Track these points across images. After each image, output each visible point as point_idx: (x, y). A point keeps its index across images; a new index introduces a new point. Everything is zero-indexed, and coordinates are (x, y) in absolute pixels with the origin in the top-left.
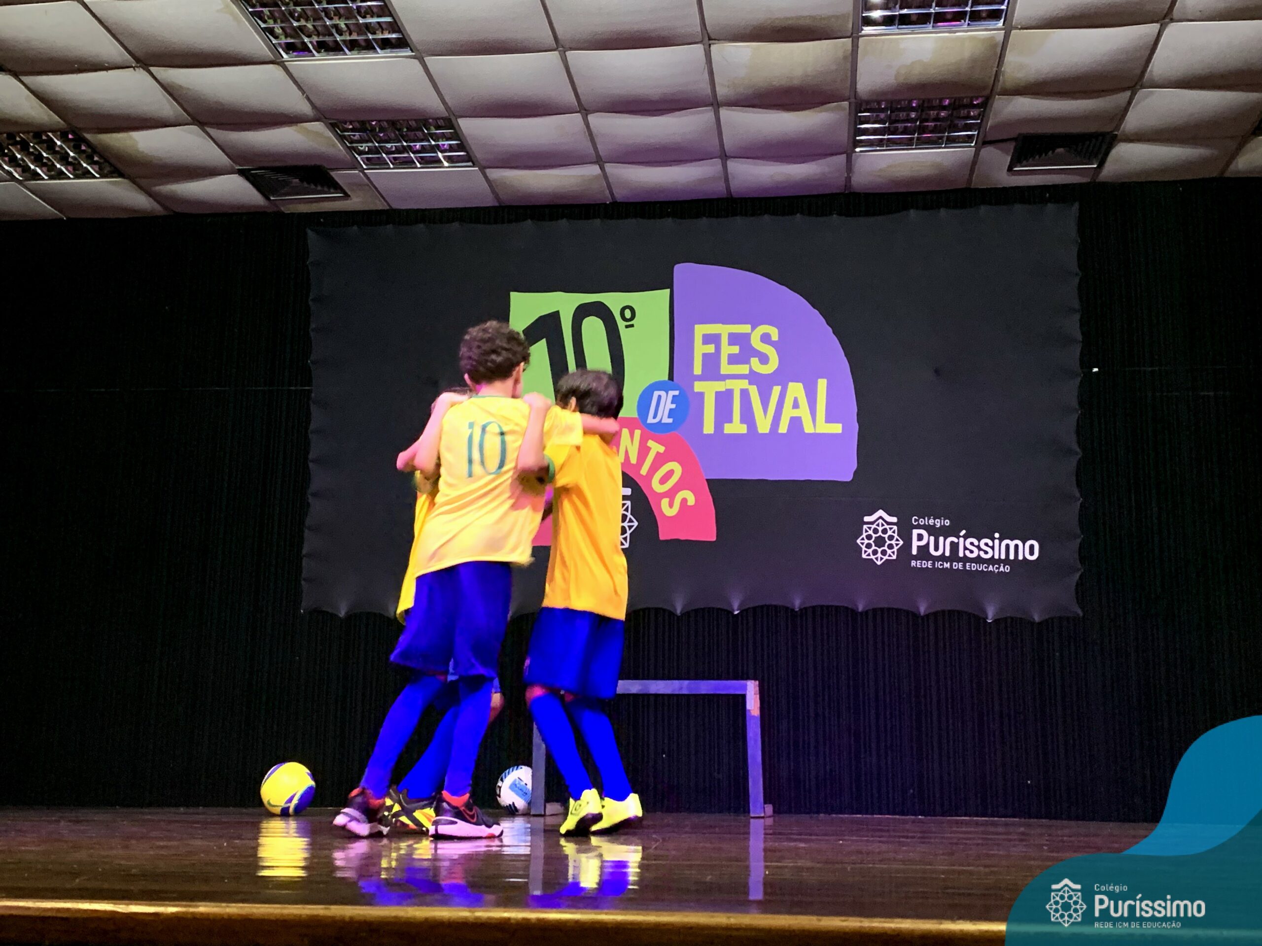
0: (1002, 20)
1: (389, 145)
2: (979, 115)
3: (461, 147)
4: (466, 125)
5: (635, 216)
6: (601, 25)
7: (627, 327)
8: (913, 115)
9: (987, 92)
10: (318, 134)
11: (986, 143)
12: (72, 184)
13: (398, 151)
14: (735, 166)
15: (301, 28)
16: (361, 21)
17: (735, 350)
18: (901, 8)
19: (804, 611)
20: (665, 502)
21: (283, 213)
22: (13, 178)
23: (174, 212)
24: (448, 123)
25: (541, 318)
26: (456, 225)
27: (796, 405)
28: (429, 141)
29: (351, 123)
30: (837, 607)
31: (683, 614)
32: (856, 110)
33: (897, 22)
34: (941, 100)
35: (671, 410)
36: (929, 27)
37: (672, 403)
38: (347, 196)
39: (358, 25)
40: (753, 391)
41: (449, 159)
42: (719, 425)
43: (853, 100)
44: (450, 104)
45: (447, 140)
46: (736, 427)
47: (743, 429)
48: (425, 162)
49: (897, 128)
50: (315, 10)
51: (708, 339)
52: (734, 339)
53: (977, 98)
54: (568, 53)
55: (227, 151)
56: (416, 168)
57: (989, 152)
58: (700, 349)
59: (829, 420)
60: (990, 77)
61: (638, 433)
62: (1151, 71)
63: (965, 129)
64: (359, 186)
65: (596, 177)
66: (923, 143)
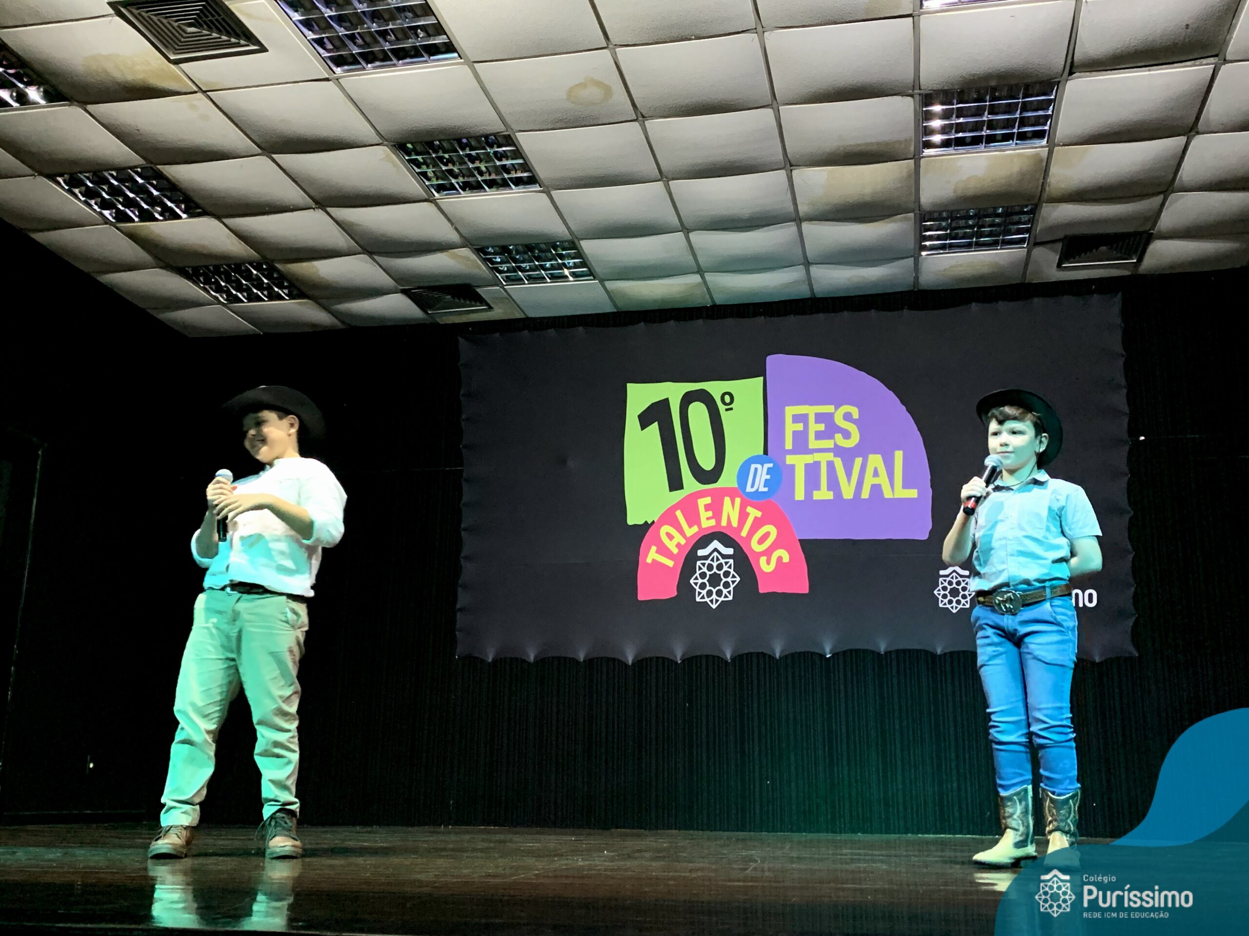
0: (1046, 139)
1: (524, 265)
2: (1029, 221)
3: (584, 264)
4: (588, 246)
5: (732, 316)
6: (699, 158)
7: (727, 410)
8: (970, 222)
9: (1036, 201)
10: (467, 258)
11: (1037, 244)
12: (268, 305)
13: (531, 270)
14: (817, 271)
15: (451, 172)
16: (498, 163)
17: (821, 427)
18: (957, 132)
19: (888, 653)
20: (763, 560)
21: (439, 323)
22: (220, 302)
23: (349, 325)
24: (572, 245)
25: (653, 404)
26: (581, 328)
27: (876, 474)
28: (557, 260)
29: (492, 247)
30: (918, 651)
31: (780, 658)
32: (921, 218)
33: (953, 143)
34: (996, 208)
35: (766, 480)
36: (982, 147)
37: (767, 474)
38: (490, 308)
39: (495, 167)
40: (838, 463)
41: (574, 275)
42: (808, 493)
43: (917, 212)
44: (573, 228)
45: (573, 258)
46: (823, 494)
47: (830, 496)
48: (553, 278)
49: (957, 234)
50: (460, 155)
51: (797, 419)
52: (819, 418)
53: (1026, 206)
54: (670, 183)
55: (393, 274)
56: (547, 282)
57: (1038, 251)
58: (791, 427)
59: (906, 486)
60: (1037, 188)
61: (738, 501)
62: (1181, 177)
63: (1019, 232)
64: (501, 300)
65: (698, 285)
66: (980, 245)
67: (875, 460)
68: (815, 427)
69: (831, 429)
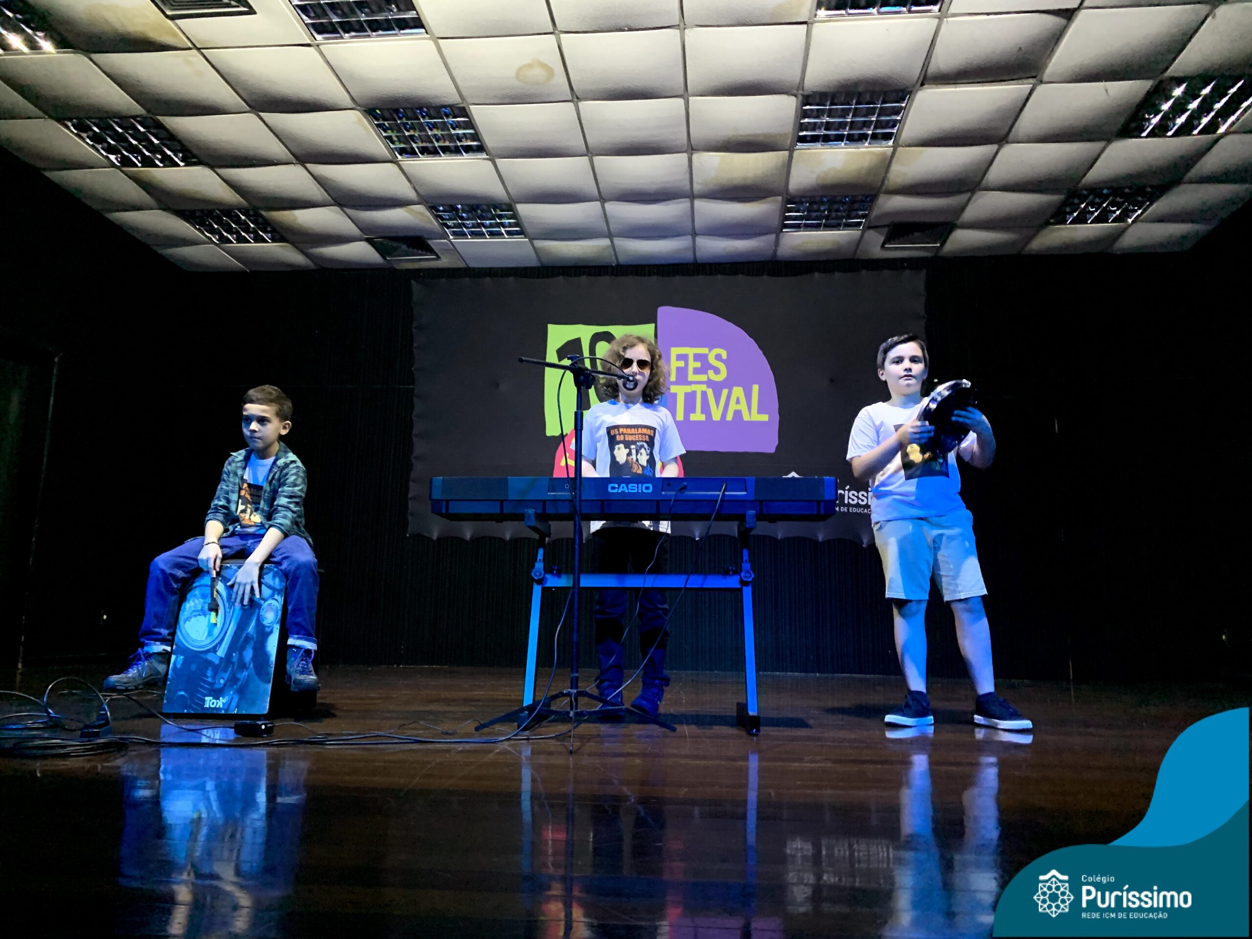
0: (892, 140)
1: (468, 222)
2: (867, 208)
3: (516, 225)
4: (522, 209)
5: (632, 274)
8: (823, 207)
9: (875, 192)
10: (422, 214)
11: (869, 228)
12: (252, 247)
13: (473, 227)
14: (701, 241)
15: (412, 137)
16: (453, 132)
17: (698, 365)
18: (825, 130)
21: (395, 269)
22: (212, 242)
23: (322, 267)
24: (510, 207)
25: (568, 342)
26: (511, 279)
27: (738, 402)
28: (496, 220)
29: (442, 206)
30: (764, 536)
32: (786, 201)
33: (821, 139)
34: (844, 197)
36: (842, 144)
38: (438, 258)
39: (450, 135)
40: (710, 393)
41: (508, 233)
42: (687, 415)
43: (785, 195)
44: (511, 194)
45: (509, 219)
46: (698, 416)
47: (702, 418)
48: (492, 234)
49: (811, 216)
50: (420, 123)
52: (697, 357)
53: (867, 196)
54: (594, 158)
55: (360, 225)
56: (486, 238)
57: (870, 234)
58: (675, 364)
59: (760, 411)
60: (878, 181)
62: (988, 178)
63: (857, 217)
64: (447, 251)
65: (608, 247)
66: (828, 227)
67: (738, 392)
68: (693, 364)
69: (705, 366)
